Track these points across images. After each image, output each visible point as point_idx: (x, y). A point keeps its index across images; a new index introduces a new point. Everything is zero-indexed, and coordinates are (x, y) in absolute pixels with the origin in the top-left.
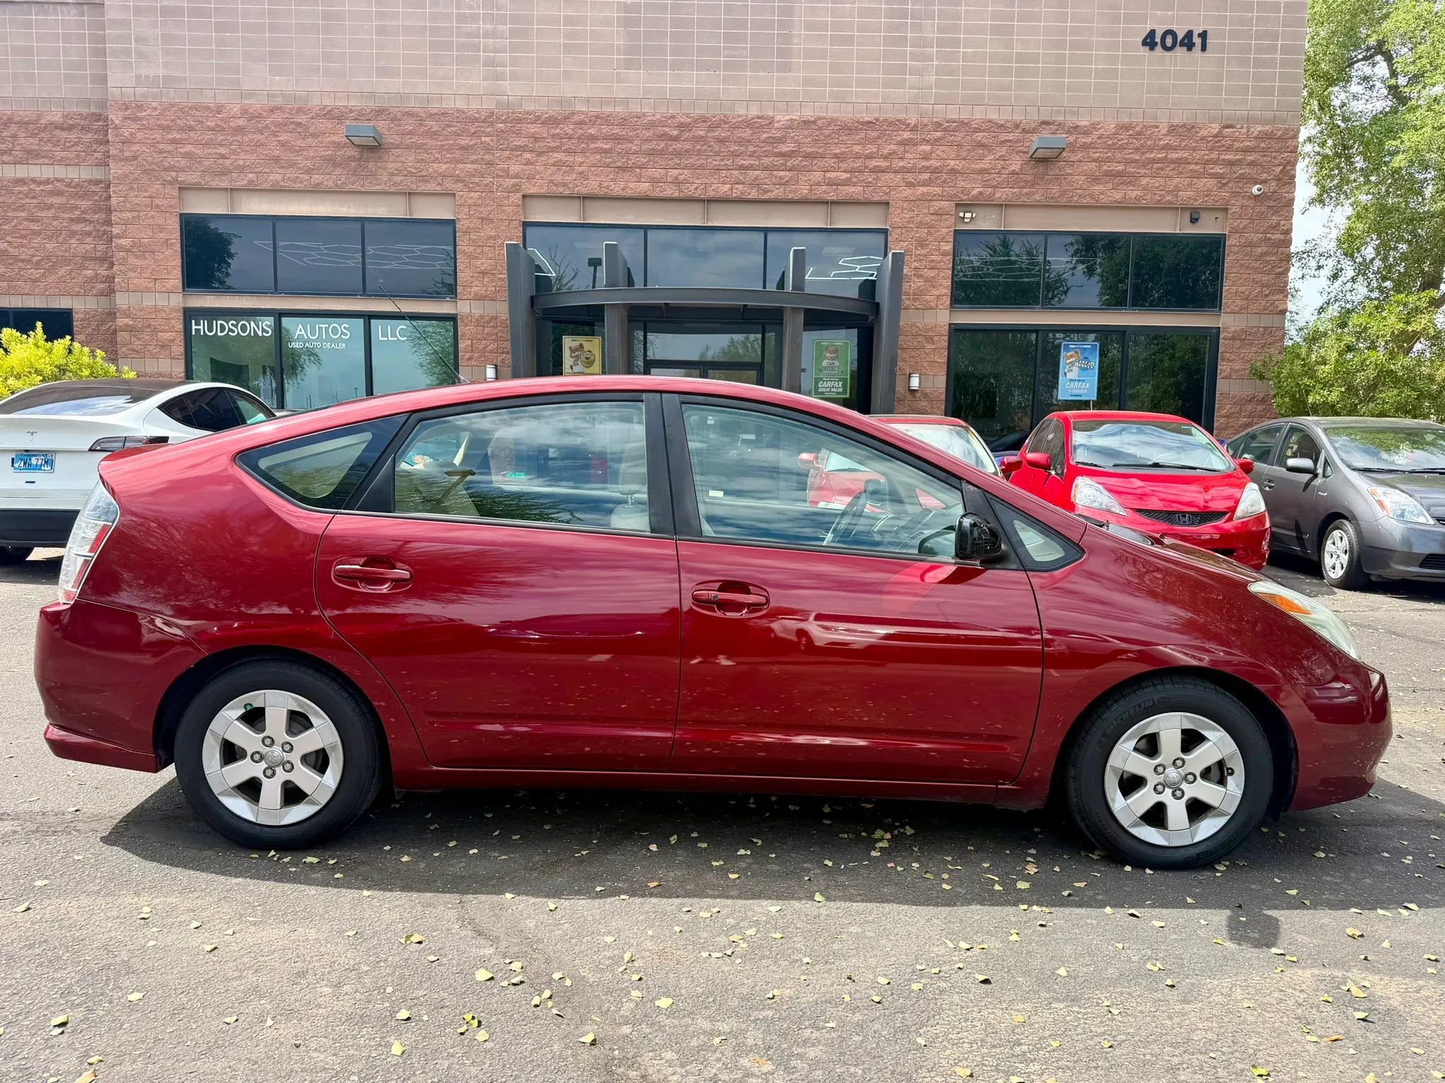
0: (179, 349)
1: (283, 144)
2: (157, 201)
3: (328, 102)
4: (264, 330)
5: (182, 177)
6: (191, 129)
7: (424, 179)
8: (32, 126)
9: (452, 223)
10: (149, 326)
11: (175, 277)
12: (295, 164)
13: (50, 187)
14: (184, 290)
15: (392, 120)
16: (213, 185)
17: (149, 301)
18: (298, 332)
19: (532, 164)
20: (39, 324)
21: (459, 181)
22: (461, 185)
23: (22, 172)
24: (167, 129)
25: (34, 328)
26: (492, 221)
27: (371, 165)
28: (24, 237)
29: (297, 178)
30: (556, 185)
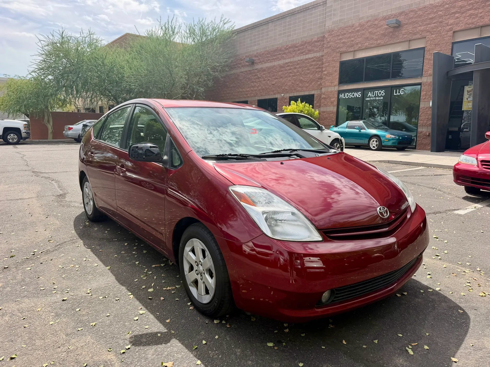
0: (335, 103)
1: (369, 32)
2: (334, 59)
3: (385, 14)
4: (359, 95)
5: (341, 50)
6: (345, 34)
7: (415, 34)
8: (310, 43)
9: (424, 48)
10: (329, 97)
11: (337, 82)
12: (373, 38)
13: (313, 60)
14: (339, 85)
15: (406, 15)
16: (349, 50)
17: (330, 89)
18: (369, 95)
19: (459, 18)
20: (299, 99)
21: (428, 32)
22: (428, 33)
23: (307, 56)
24: (339, 36)
25: (298, 100)
26: (439, 44)
27: (397, 33)
28: (306, 75)
29: (373, 43)
30: (468, 24)
